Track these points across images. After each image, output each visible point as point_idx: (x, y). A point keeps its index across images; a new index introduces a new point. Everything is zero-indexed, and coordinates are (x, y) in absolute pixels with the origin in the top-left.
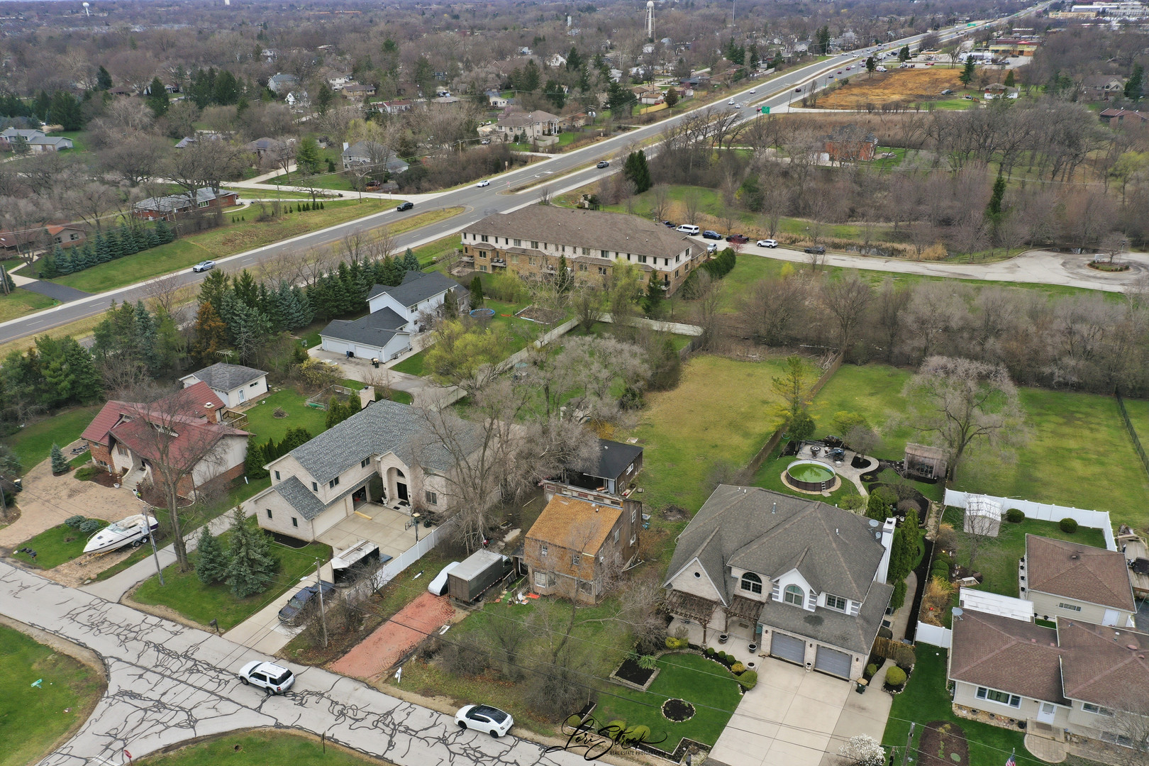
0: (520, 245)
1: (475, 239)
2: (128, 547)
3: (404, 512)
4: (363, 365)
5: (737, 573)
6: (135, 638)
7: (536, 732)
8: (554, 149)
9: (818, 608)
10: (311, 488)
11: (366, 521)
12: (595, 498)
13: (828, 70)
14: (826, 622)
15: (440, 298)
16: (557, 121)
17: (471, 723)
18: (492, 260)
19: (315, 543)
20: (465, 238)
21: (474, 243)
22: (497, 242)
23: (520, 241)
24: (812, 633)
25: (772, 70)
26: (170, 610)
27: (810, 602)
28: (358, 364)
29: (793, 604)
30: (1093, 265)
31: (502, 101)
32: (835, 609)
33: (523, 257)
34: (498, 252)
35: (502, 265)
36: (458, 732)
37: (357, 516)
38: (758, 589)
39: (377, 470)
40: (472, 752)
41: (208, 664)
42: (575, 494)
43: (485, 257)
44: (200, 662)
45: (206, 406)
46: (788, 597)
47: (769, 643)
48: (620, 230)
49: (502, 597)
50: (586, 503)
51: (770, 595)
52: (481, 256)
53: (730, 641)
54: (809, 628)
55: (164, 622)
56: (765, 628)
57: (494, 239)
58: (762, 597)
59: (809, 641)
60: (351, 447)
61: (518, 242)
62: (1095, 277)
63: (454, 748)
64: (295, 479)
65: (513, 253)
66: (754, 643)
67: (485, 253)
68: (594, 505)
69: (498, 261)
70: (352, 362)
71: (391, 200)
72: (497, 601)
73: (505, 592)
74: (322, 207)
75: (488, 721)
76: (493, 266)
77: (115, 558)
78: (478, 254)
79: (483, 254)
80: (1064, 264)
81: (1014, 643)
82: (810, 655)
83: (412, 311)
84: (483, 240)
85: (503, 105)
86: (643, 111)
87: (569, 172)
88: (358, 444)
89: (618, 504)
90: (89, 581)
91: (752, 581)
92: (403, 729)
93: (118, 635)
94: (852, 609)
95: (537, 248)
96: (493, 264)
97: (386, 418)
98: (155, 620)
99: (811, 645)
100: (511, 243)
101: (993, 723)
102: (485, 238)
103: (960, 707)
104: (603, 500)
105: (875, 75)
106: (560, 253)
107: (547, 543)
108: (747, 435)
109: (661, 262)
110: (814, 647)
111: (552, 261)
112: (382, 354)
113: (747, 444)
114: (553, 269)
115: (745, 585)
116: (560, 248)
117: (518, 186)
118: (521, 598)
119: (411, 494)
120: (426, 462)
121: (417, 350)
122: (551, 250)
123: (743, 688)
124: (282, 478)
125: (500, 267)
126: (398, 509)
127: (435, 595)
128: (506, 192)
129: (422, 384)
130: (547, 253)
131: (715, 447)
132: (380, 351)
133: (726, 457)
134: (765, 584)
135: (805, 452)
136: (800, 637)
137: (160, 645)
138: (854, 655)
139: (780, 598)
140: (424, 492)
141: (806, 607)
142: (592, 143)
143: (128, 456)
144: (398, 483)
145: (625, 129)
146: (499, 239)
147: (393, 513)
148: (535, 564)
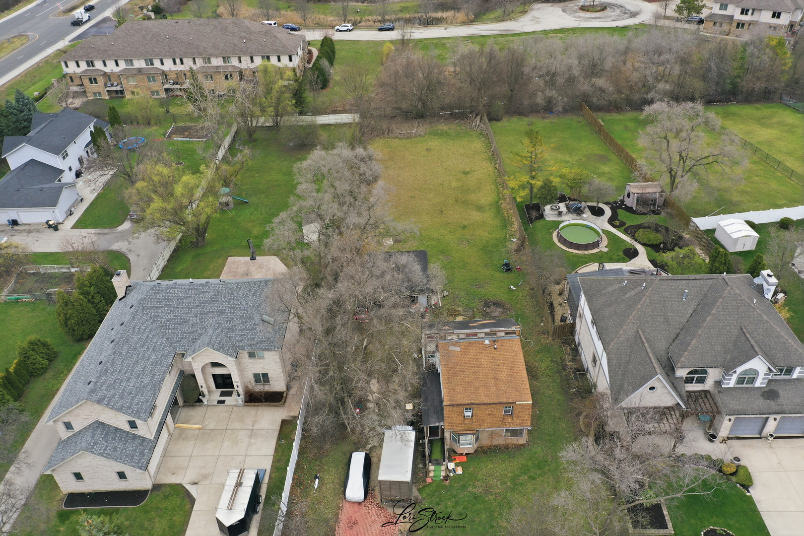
0: (132, 65)
1: (78, 66)
3: (233, 403)
4: (38, 231)
9: (768, 383)
10: (127, 428)
11: (197, 432)
14: (781, 393)
15: (85, 137)
18: (106, 85)
19: (157, 487)
20: (67, 66)
21: (78, 71)
22: (105, 65)
23: (131, 61)
24: (777, 409)
27: (764, 378)
28: (29, 232)
29: (744, 385)
32: (783, 377)
33: (141, 77)
34: (109, 76)
35: (118, 88)
37: (183, 430)
38: (701, 381)
39: (181, 368)
42: (462, 336)
43: (96, 83)
46: (741, 380)
48: (234, 34)
49: (432, 474)
50: (478, 342)
51: (718, 383)
52: (91, 83)
54: (772, 404)
56: (727, 417)
57: (101, 63)
58: (709, 385)
59: (773, 417)
60: (150, 357)
61: (129, 62)
62: (595, 18)
64: (99, 424)
65: (126, 74)
66: (711, 432)
67: (95, 79)
68: (488, 342)
69: (112, 85)
70: (20, 232)
73: (432, 469)
76: (108, 91)
78: (88, 81)
79: (93, 80)
80: (564, 11)
82: (771, 426)
83: (64, 158)
84: (89, 66)
88: (154, 350)
89: (515, 333)
91: (697, 375)
94: (800, 373)
95: (152, 64)
96: (108, 89)
99: (775, 419)
100: (122, 65)
102: (90, 63)
104: (495, 334)
106: (179, 67)
107: (472, 404)
108: (480, 208)
109: (285, 59)
110: (778, 420)
111: (172, 76)
112: (55, 214)
113: (488, 217)
114: (177, 84)
115: (689, 380)
116: (178, 61)
117: (68, 6)
118: (451, 466)
119: (239, 384)
120: (250, 345)
121: (90, 197)
122: (168, 65)
123: (743, 486)
124: (77, 427)
125: (116, 92)
126: (223, 402)
127: (360, 503)
128: (59, 14)
129: (123, 236)
130: (165, 68)
131: (464, 227)
132: (51, 211)
133: (484, 235)
134: (713, 374)
135: (548, 211)
136: (764, 416)
139: (731, 383)
140: (251, 377)
141: (758, 384)
144: (214, 375)
146: (107, 62)
147: (221, 410)
148: (460, 428)
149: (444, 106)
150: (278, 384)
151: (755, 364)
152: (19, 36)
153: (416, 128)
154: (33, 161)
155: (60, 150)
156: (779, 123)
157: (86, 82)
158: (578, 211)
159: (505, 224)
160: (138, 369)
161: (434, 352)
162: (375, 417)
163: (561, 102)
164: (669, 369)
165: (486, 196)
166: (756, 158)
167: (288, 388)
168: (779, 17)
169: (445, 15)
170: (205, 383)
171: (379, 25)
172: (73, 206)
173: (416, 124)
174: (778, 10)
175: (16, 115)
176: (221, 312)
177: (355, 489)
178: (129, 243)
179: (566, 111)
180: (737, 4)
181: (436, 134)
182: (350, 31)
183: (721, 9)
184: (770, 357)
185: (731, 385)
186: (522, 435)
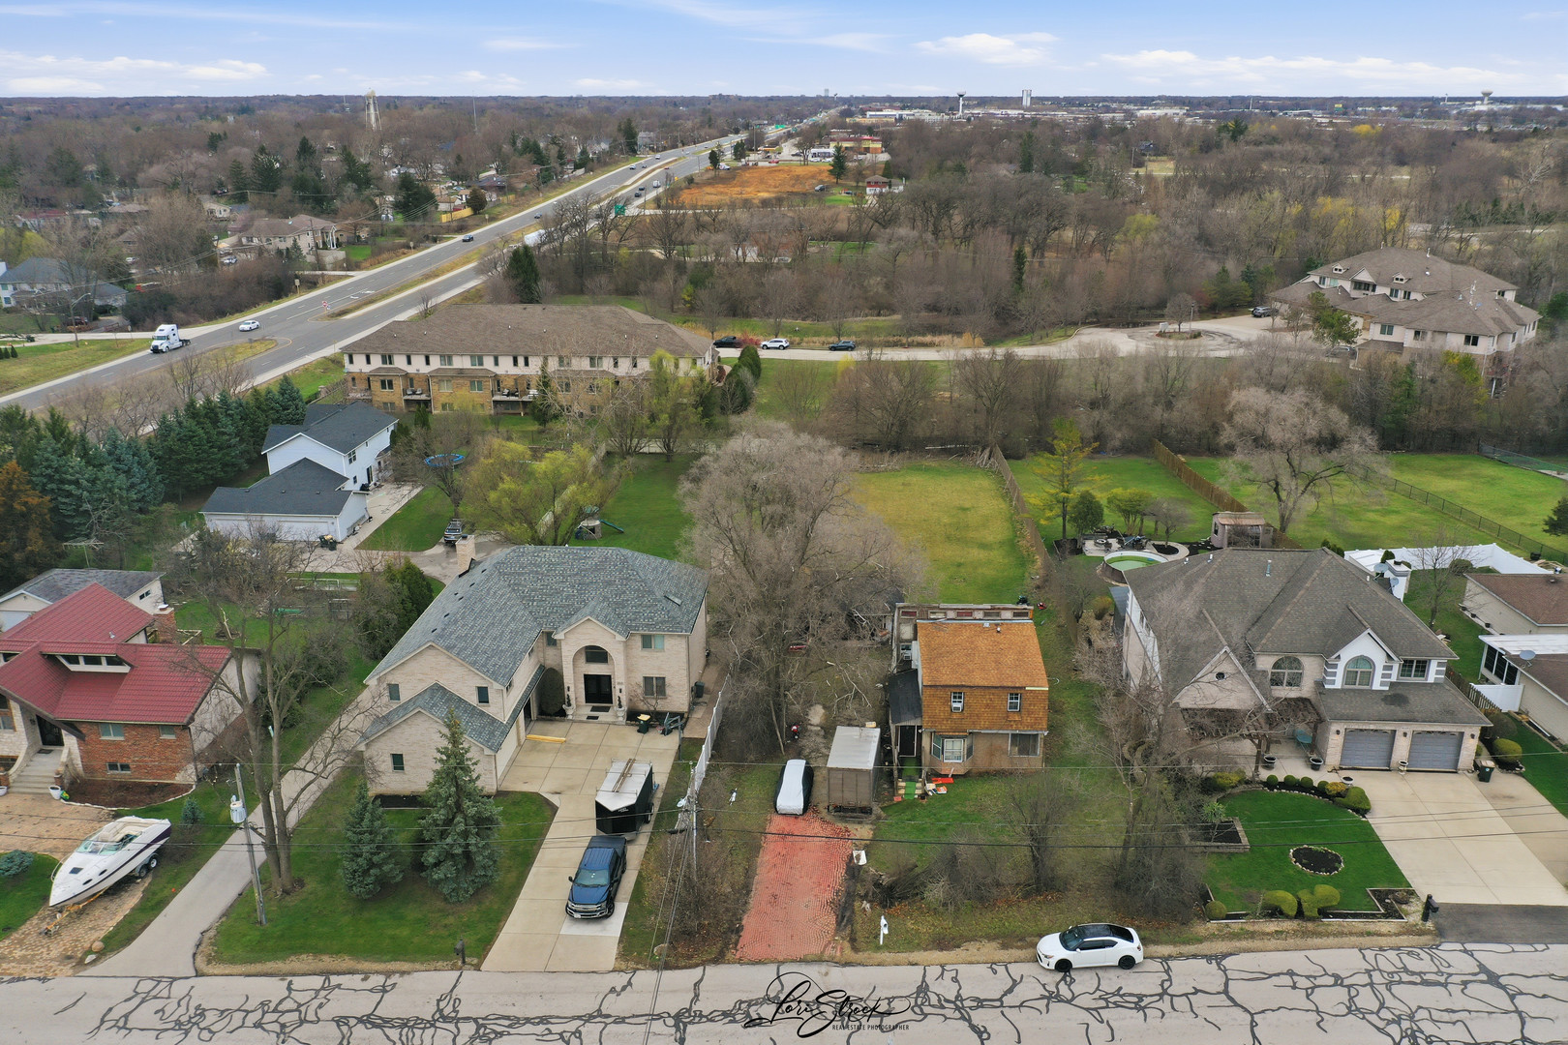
0: (450, 363)
1: (369, 362)
2: (127, 882)
3: (610, 720)
5: (1265, 663)
6: (302, 1021)
7: (1174, 943)
8: (351, 265)
9: (1392, 684)
11: (558, 746)
12: (986, 614)
13: (654, 170)
14: (1412, 698)
16: (333, 229)
17: (1078, 957)
18: (405, 394)
19: (502, 793)
20: (351, 362)
21: (367, 369)
22: (409, 362)
23: (450, 358)
24: (1405, 716)
25: (580, 172)
26: (326, 958)
27: (1384, 675)
29: (1357, 687)
30: (1161, 335)
31: (222, 209)
32: (1413, 679)
33: (461, 381)
34: (412, 380)
35: (423, 397)
36: (1064, 979)
37: (537, 742)
38: (1295, 680)
39: (542, 661)
40: (1117, 998)
41: (507, 1018)
42: (951, 614)
43: (391, 387)
44: (483, 1019)
46: (1350, 677)
47: (1339, 749)
48: (611, 327)
49: (902, 792)
50: (975, 625)
51: (1320, 683)
52: (384, 387)
53: (1277, 762)
54: (1398, 711)
55: (335, 980)
56: (1334, 727)
57: (404, 359)
58: (1306, 689)
59: (1401, 728)
61: (447, 358)
63: (1086, 1001)
64: (437, 689)
65: (439, 377)
66: (1314, 756)
67: (390, 383)
68: (987, 624)
69: (414, 393)
71: (132, 340)
72: (897, 799)
73: (903, 784)
74: (14, 355)
75: (1112, 944)
76: (406, 401)
77: (112, 906)
78: (379, 384)
79: (387, 384)
80: (1130, 337)
82: (1402, 749)
83: (349, 461)
84: (384, 362)
85: (225, 215)
86: (445, 218)
88: (513, 618)
89: (1026, 614)
90: (93, 957)
91: (1288, 669)
92: (975, 1004)
93: (258, 1025)
94: (1438, 672)
95: (481, 364)
96: (407, 397)
97: (537, 572)
98: (317, 982)
99: (1405, 734)
100: (436, 363)
102: (387, 359)
104: (998, 614)
105: (722, 173)
106: (521, 370)
107: (963, 686)
108: (983, 546)
109: (684, 365)
110: (1409, 735)
111: (508, 384)
112: (333, 527)
113: (997, 556)
114: (513, 395)
115: (1276, 681)
116: (521, 361)
117: (337, 309)
118: (931, 786)
119: (623, 687)
120: (647, 625)
121: (381, 518)
122: (506, 367)
123: (1357, 811)
124: (405, 695)
125: (418, 402)
126: (597, 718)
127: (796, 816)
128: (322, 318)
129: (432, 560)
130: (500, 371)
131: (959, 565)
132: (330, 521)
133: (989, 573)
134: (1310, 667)
135: (1091, 548)
136: (1388, 727)
137: (368, 1016)
138: (1468, 731)
139: (1338, 682)
140: (641, 681)
141: (1376, 686)
142: (398, 257)
143: (13, 728)
144: (587, 677)
145: (435, 241)
146: (413, 358)
147: (592, 726)
148: (944, 726)
149: (930, 440)
150: (678, 699)
151: (1364, 646)
152: (263, 340)
153: (888, 462)
154: (305, 463)
155: (348, 448)
156: (1472, 475)
157: (376, 385)
158: (1138, 545)
159: (1023, 562)
160: (495, 632)
161: (910, 641)
162: (819, 740)
163: (1118, 436)
164: (1248, 660)
165: (997, 532)
166: (1427, 508)
167: (691, 710)
168: (1475, 343)
169: (937, 339)
170: (574, 687)
171: (833, 339)
172: (357, 523)
173: (886, 459)
174: (1472, 331)
175: (277, 412)
176: (609, 583)
177: (791, 796)
178: (444, 568)
179: (1128, 449)
180: (1407, 325)
181: (918, 470)
182: (784, 348)
183: (1382, 332)
184: (1385, 637)
185: (1338, 685)
186: (1035, 753)
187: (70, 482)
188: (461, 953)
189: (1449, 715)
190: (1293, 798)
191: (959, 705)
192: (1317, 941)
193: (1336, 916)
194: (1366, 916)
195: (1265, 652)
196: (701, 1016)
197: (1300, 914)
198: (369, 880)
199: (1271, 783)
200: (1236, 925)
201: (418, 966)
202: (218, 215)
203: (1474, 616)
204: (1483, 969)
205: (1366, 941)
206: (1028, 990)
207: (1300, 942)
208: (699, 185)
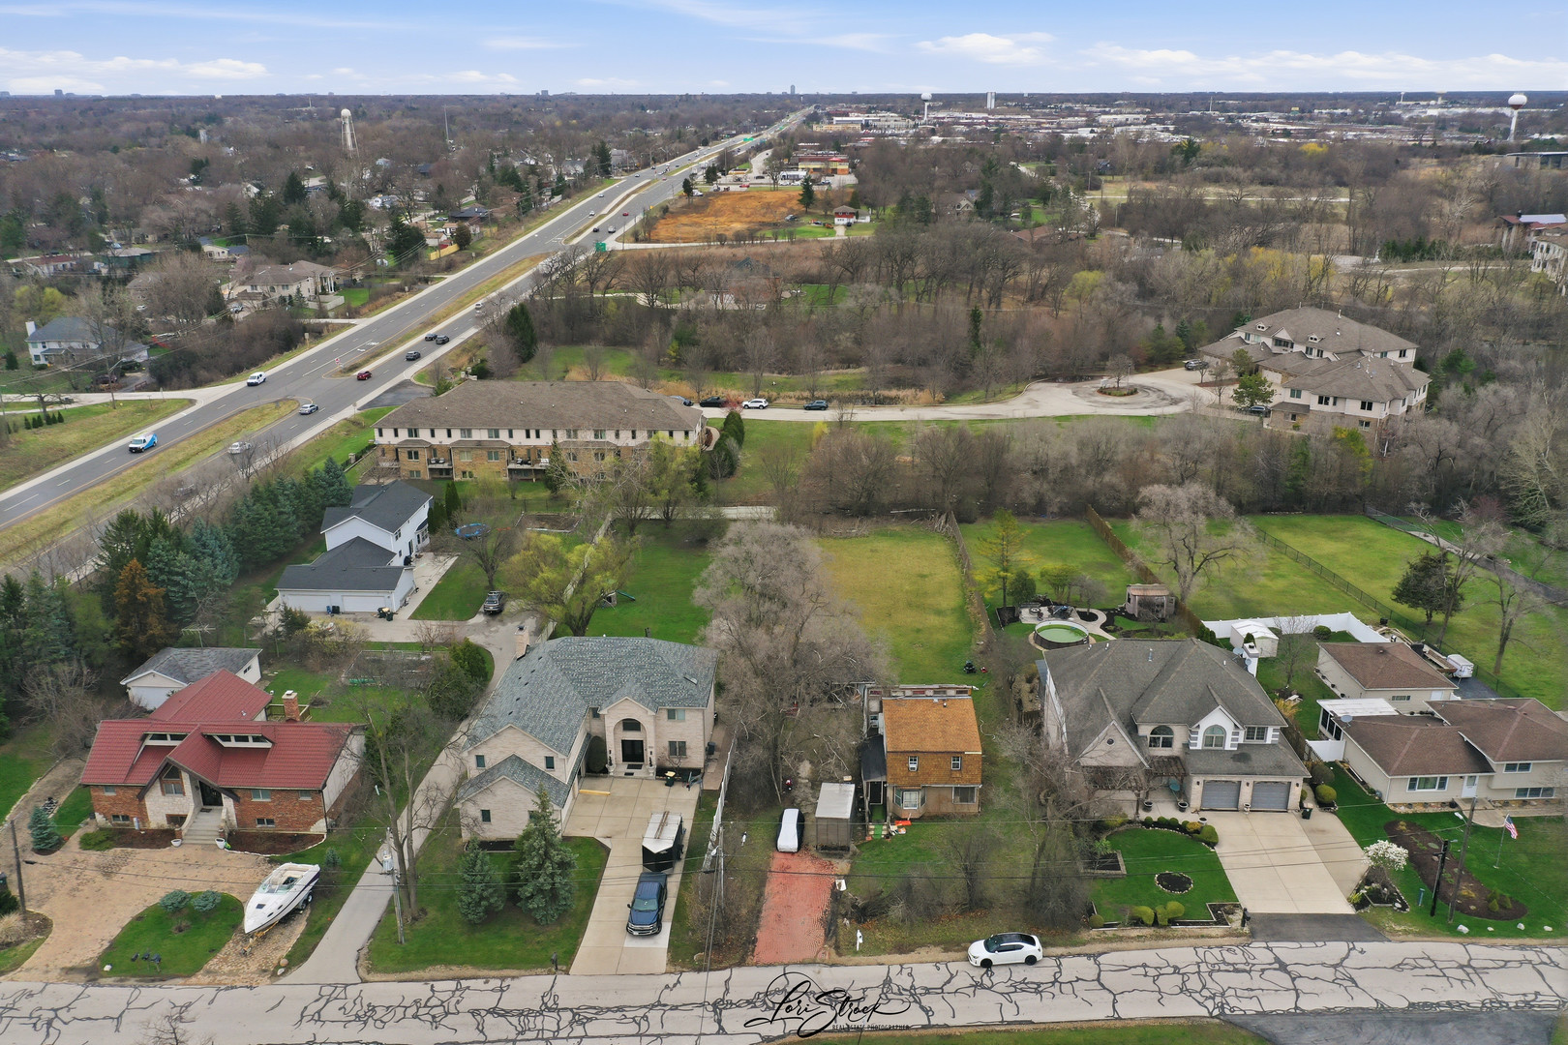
0: (470, 436)
1: (396, 435)
2: (295, 912)
3: (643, 775)
4: (366, 620)
5: (1145, 730)
6: (447, 1013)
7: (1066, 946)
8: (353, 313)
9: (1239, 746)
12: (935, 692)
13: (628, 196)
14: (1253, 757)
15: (422, 514)
16: (331, 272)
17: (996, 957)
18: (429, 462)
20: (381, 435)
21: (395, 441)
22: (433, 435)
23: (469, 431)
24: (1248, 770)
25: (557, 198)
26: (454, 968)
27: (1233, 740)
28: (355, 621)
29: (1213, 748)
30: (1103, 391)
31: (220, 250)
32: (1255, 742)
33: (479, 452)
34: (435, 450)
35: (446, 466)
36: (986, 973)
37: (588, 795)
38: (1168, 743)
39: (588, 730)
40: (1023, 986)
41: (594, 1008)
43: (417, 457)
44: (576, 1009)
45: (284, 697)
46: (1208, 741)
47: (1200, 795)
48: (612, 402)
49: (872, 833)
50: (927, 700)
51: (1186, 746)
52: (410, 457)
53: (1154, 805)
54: (1242, 766)
55: (464, 983)
56: (1195, 779)
57: (428, 432)
58: (1176, 749)
59: (1245, 780)
61: (467, 432)
62: (1120, 404)
63: (1001, 988)
64: (515, 759)
65: (459, 447)
66: (1182, 801)
67: (416, 453)
68: (936, 700)
69: (437, 462)
72: (868, 839)
73: (872, 827)
74: (61, 419)
75: (1021, 947)
76: (430, 469)
77: (287, 932)
78: (407, 455)
79: (413, 454)
81: (1417, 731)
82: (1246, 795)
83: (396, 537)
84: (410, 435)
85: (225, 256)
86: (434, 256)
87: (402, 341)
88: (567, 698)
89: (966, 692)
90: (282, 970)
91: (1162, 736)
92: (924, 991)
93: (415, 1016)
94: (1273, 736)
95: (497, 436)
96: (431, 466)
97: (583, 659)
98: (452, 985)
99: (1248, 785)
100: (457, 435)
101: (1430, 810)
102: (413, 432)
103: (1394, 805)
104: (945, 692)
105: (695, 200)
106: (533, 441)
107: (917, 751)
108: (939, 613)
109: (679, 436)
110: (1251, 785)
111: (521, 454)
112: (391, 601)
113: (950, 622)
114: (526, 463)
115: (1154, 742)
116: (533, 433)
117: (348, 364)
118: (893, 828)
119: (653, 750)
120: (672, 702)
121: (426, 589)
122: (519, 439)
123: (1208, 844)
124: (489, 763)
125: (441, 471)
126: (632, 774)
127: (792, 853)
128: (336, 374)
129: (476, 628)
130: (514, 442)
131: (918, 631)
132: (385, 597)
133: (942, 638)
134: (1179, 734)
135: (1026, 616)
136: (1235, 779)
137: (494, 1008)
138: (1294, 781)
139: (1199, 744)
140: (667, 744)
141: (1228, 747)
142: (394, 301)
143: (184, 794)
144: (623, 741)
145: (426, 281)
146: (436, 432)
147: (629, 781)
148: (903, 782)
149: (896, 505)
150: (695, 758)
151: (1218, 718)
152: (285, 400)
153: (858, 527)
154: (359, 542)
155: (394, 527)
156: (1353, 537)
157: (403, 456)
158: (1064, 615)
159: (971, 628)
160: (555, 711)
161: (877, 713)
162: (808, 790)
163: (1056, 501)
164: (1132, 729)
165: (950, 599)
166: (1308, 572)
167: (705, 767)
168: (1370, 408)
169: (901, 393)
170: (614, 750)
171: (805, 403)
172: (407, 595)
173: (857, 523)
174: (1368, 398)
176: (641, 668)
177: (788, 838)
178: (487, 636)
179: (1065, 513)
180: (1312, 390)
181: (883, 535)
182: (764, 408)
183: (1292, 396)
184: (1234, 711)
185: (1199, 746)
186: (972, 800)
187: (178, 574)
188: (555, 962)
189: (1280, 769)
190: (1163, 834)
191: (915, 766)
192: (1166, 942)
193: (1181, 924)
194: (1203, 924)
195: (1144, 722)
196: (732, 1004)
197: (1155, 923)
198: (480, 909)
199: (1147, 823)
200: (1110, 932)
201: (523, 972)
202: (216, 257)
203: (1324, 677)
204: (1277, 960)
205: (1199, 942)
206: (961, 981)
207: (1154, 943)
208: (675, 215)
